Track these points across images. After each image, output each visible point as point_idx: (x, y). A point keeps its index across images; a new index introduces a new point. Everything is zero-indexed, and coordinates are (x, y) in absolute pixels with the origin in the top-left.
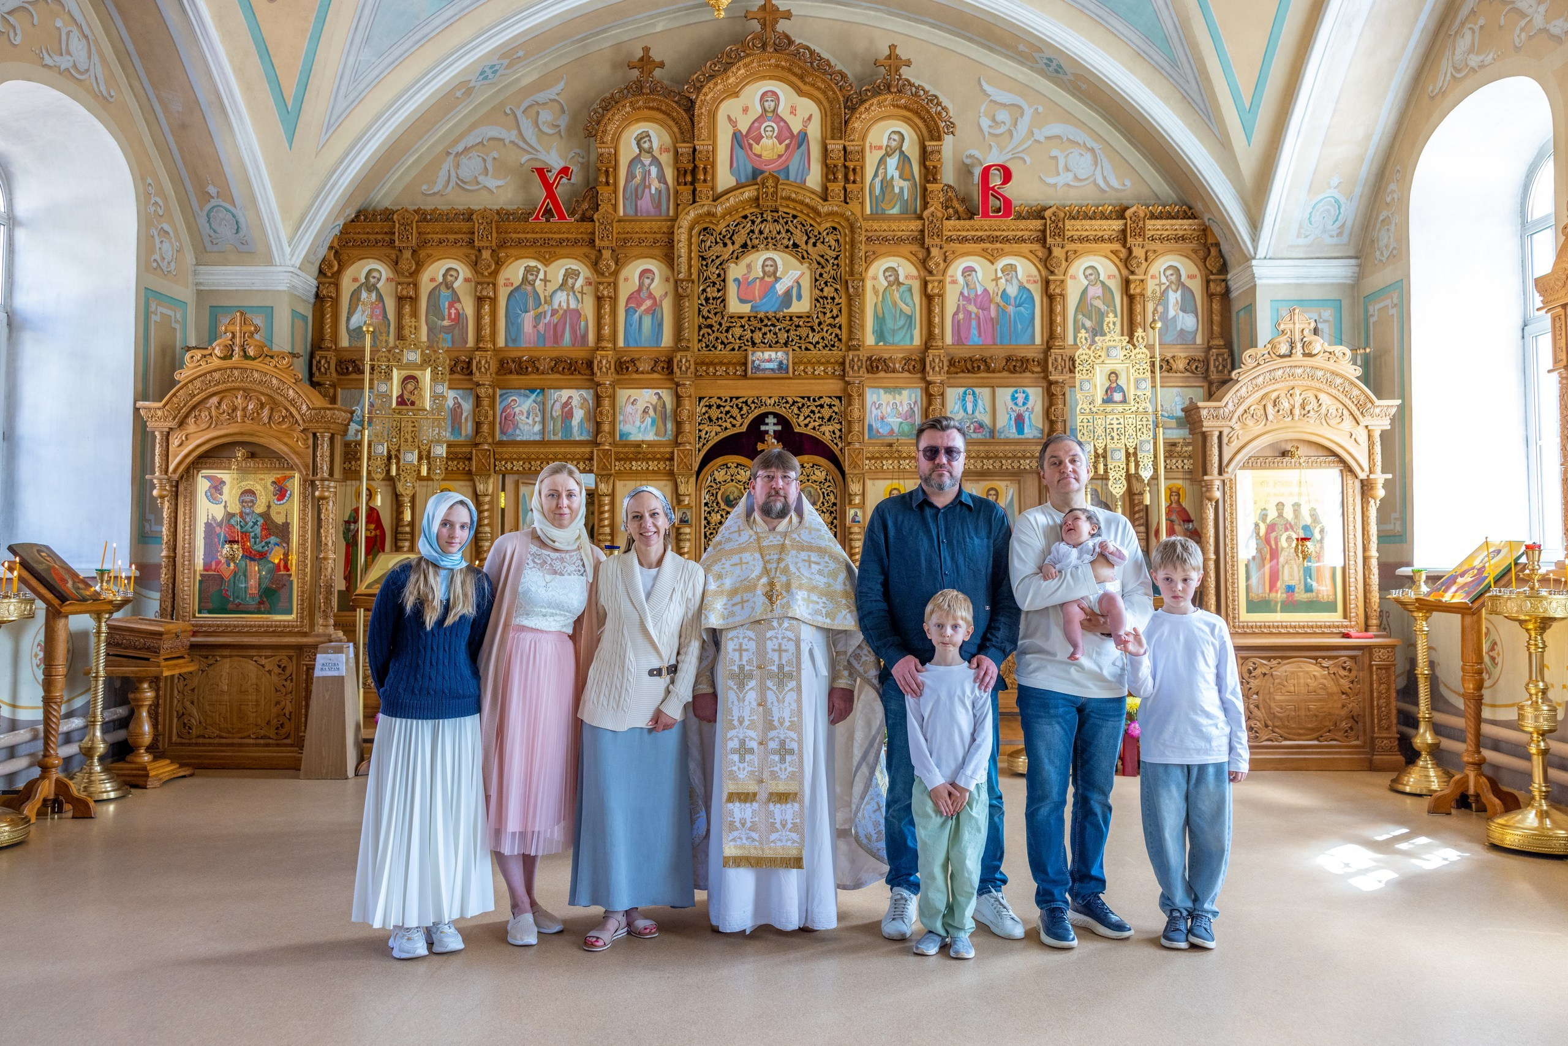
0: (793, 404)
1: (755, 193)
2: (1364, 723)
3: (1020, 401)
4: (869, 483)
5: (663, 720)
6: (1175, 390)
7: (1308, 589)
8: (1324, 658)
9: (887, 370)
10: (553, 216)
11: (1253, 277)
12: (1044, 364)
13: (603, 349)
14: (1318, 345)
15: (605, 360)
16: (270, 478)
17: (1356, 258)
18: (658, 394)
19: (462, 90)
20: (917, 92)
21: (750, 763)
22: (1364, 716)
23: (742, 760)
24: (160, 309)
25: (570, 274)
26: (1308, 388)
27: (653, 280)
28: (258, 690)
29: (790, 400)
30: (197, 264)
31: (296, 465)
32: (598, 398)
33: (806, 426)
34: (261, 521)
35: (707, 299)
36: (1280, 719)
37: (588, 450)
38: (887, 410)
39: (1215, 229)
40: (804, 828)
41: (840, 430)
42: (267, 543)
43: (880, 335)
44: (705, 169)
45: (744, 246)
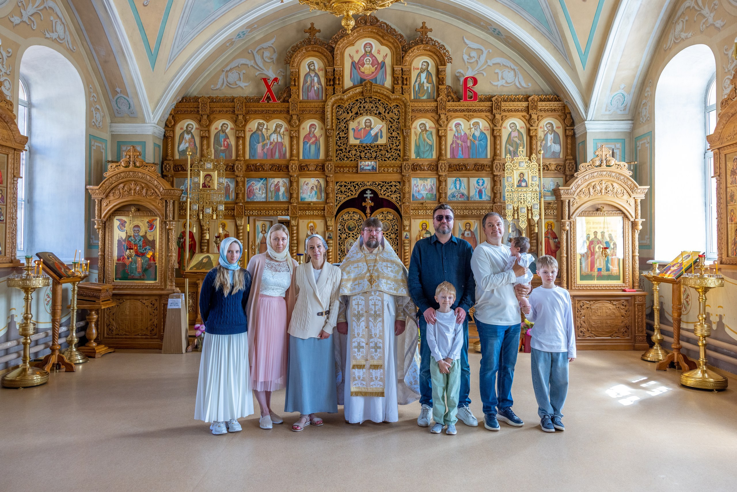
0: (378, 185)
1: (362, 90)
2: (632, 329)
3: (481, 184)
4: (412, 221)
5: (325, 334)
6: (550, 179)
7: (608, 269)
8: (614, 300)
9: (421, 170)
10: (270, 100)
11: (586, 129)
12: (491, 167)
13: (293, 160)
14: (613, 162)
15: (294, 165)
16: (146, 220)
17: (632, 120)
18: (318, 180)
19: (229, 43)
20: (435, 43)
21: (362, 353)
22: (632, 326)
23: (359, 351)
24: (96, 144)
25: (278, 126)
26: (609, 181)
27: (315, 129)
28: (142, 314)
29: (377, 183)
30: (111, 123)
31: (158, 214)
32: (291, 182)
33: (384, 195)
34: (142, 239)
35: (340, 138)
36: (594, 327)
37: (287, 206)
38: (421, 188)
39: (569, 106)
40: (384, 380)
41: (400, 197)
42: (145, 249)
43: (418, 154)
44: (339, 78)
45: (357, 113)
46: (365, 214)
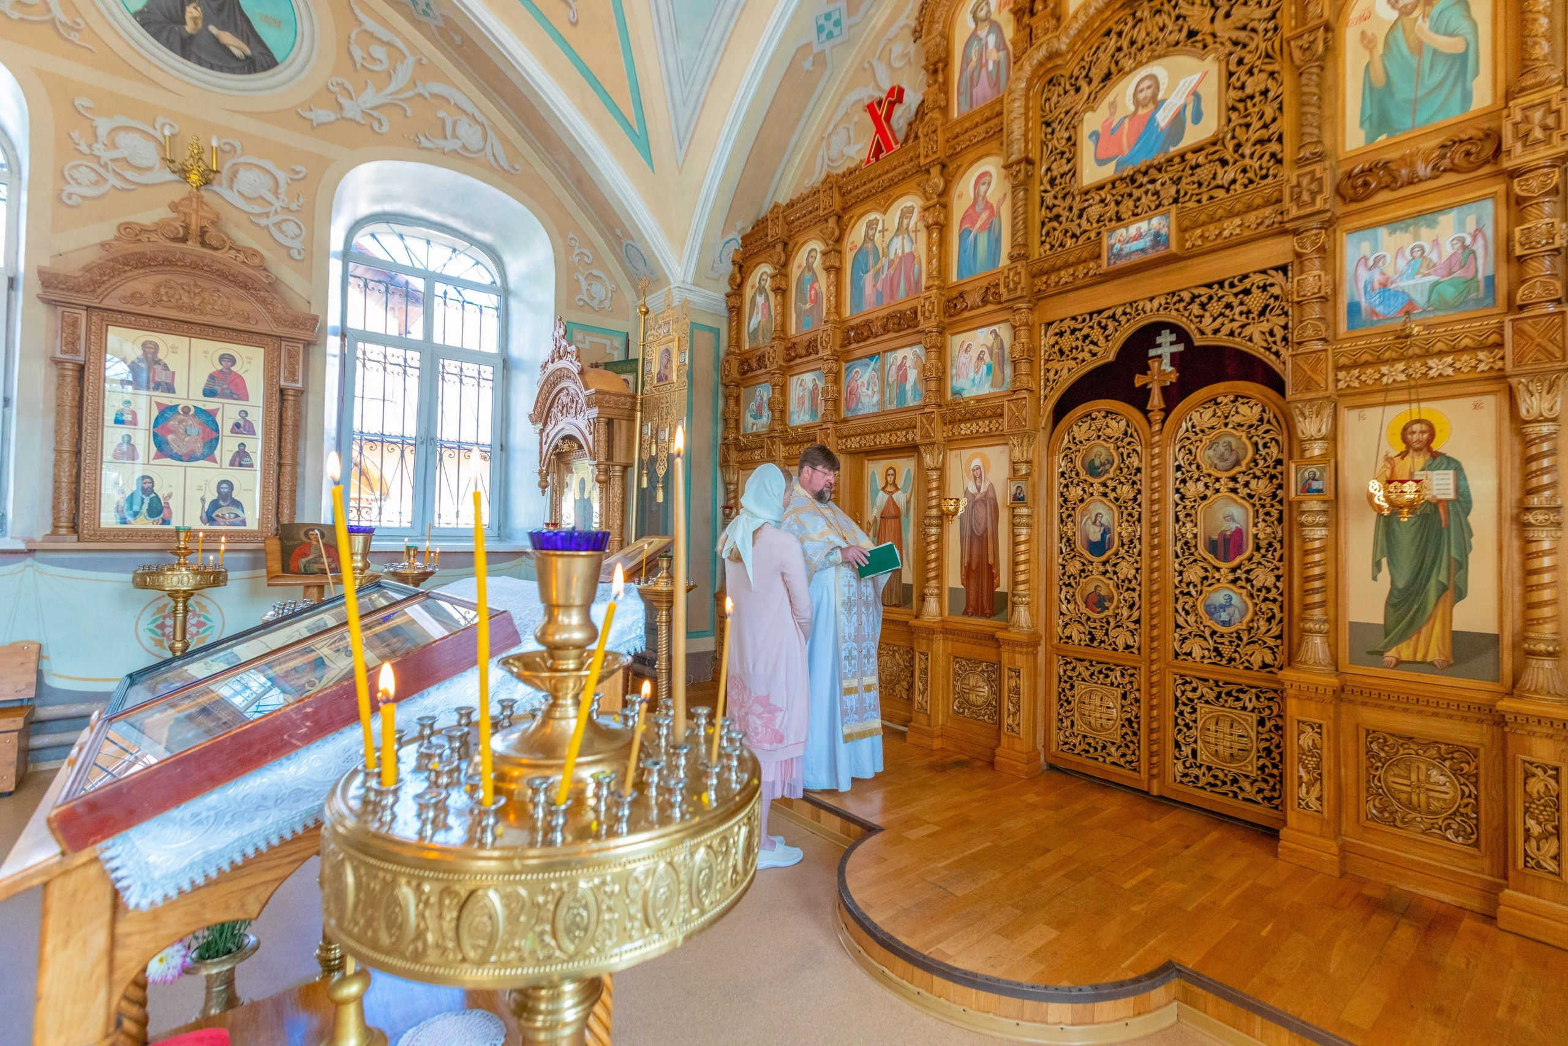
0: (1192, 300)
4: (1347, 415)
9: (1394, 184)
15: (931, 303)
18: (994, 331)
19: (808, 59)
24: (590, 339)
25: (907, 213)
27: (989, 184)
29: (1185, 295)
30: (638, 301)
32: (927, 352)
33: (1216, 331)
35: (1052, 182)
38: (1397, 266)
41: (1285, 327)
43: (1380, 121)
45: (1108, 76)
46: (1146, 413)
